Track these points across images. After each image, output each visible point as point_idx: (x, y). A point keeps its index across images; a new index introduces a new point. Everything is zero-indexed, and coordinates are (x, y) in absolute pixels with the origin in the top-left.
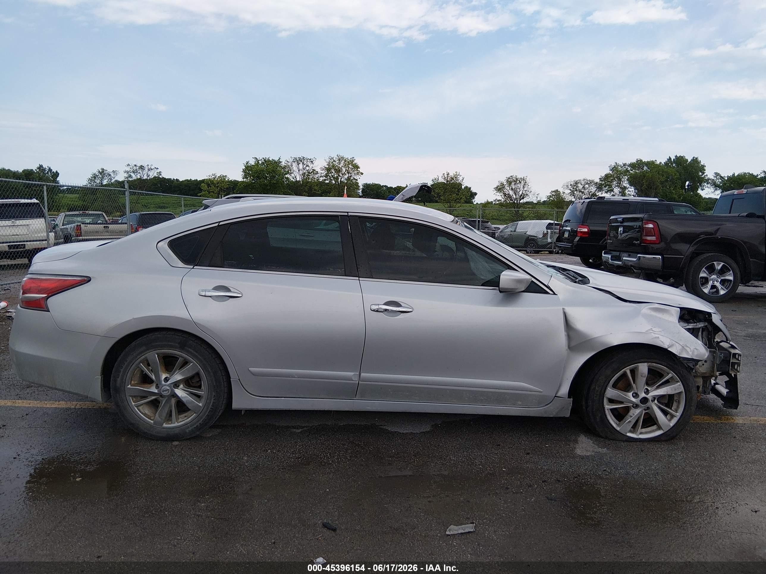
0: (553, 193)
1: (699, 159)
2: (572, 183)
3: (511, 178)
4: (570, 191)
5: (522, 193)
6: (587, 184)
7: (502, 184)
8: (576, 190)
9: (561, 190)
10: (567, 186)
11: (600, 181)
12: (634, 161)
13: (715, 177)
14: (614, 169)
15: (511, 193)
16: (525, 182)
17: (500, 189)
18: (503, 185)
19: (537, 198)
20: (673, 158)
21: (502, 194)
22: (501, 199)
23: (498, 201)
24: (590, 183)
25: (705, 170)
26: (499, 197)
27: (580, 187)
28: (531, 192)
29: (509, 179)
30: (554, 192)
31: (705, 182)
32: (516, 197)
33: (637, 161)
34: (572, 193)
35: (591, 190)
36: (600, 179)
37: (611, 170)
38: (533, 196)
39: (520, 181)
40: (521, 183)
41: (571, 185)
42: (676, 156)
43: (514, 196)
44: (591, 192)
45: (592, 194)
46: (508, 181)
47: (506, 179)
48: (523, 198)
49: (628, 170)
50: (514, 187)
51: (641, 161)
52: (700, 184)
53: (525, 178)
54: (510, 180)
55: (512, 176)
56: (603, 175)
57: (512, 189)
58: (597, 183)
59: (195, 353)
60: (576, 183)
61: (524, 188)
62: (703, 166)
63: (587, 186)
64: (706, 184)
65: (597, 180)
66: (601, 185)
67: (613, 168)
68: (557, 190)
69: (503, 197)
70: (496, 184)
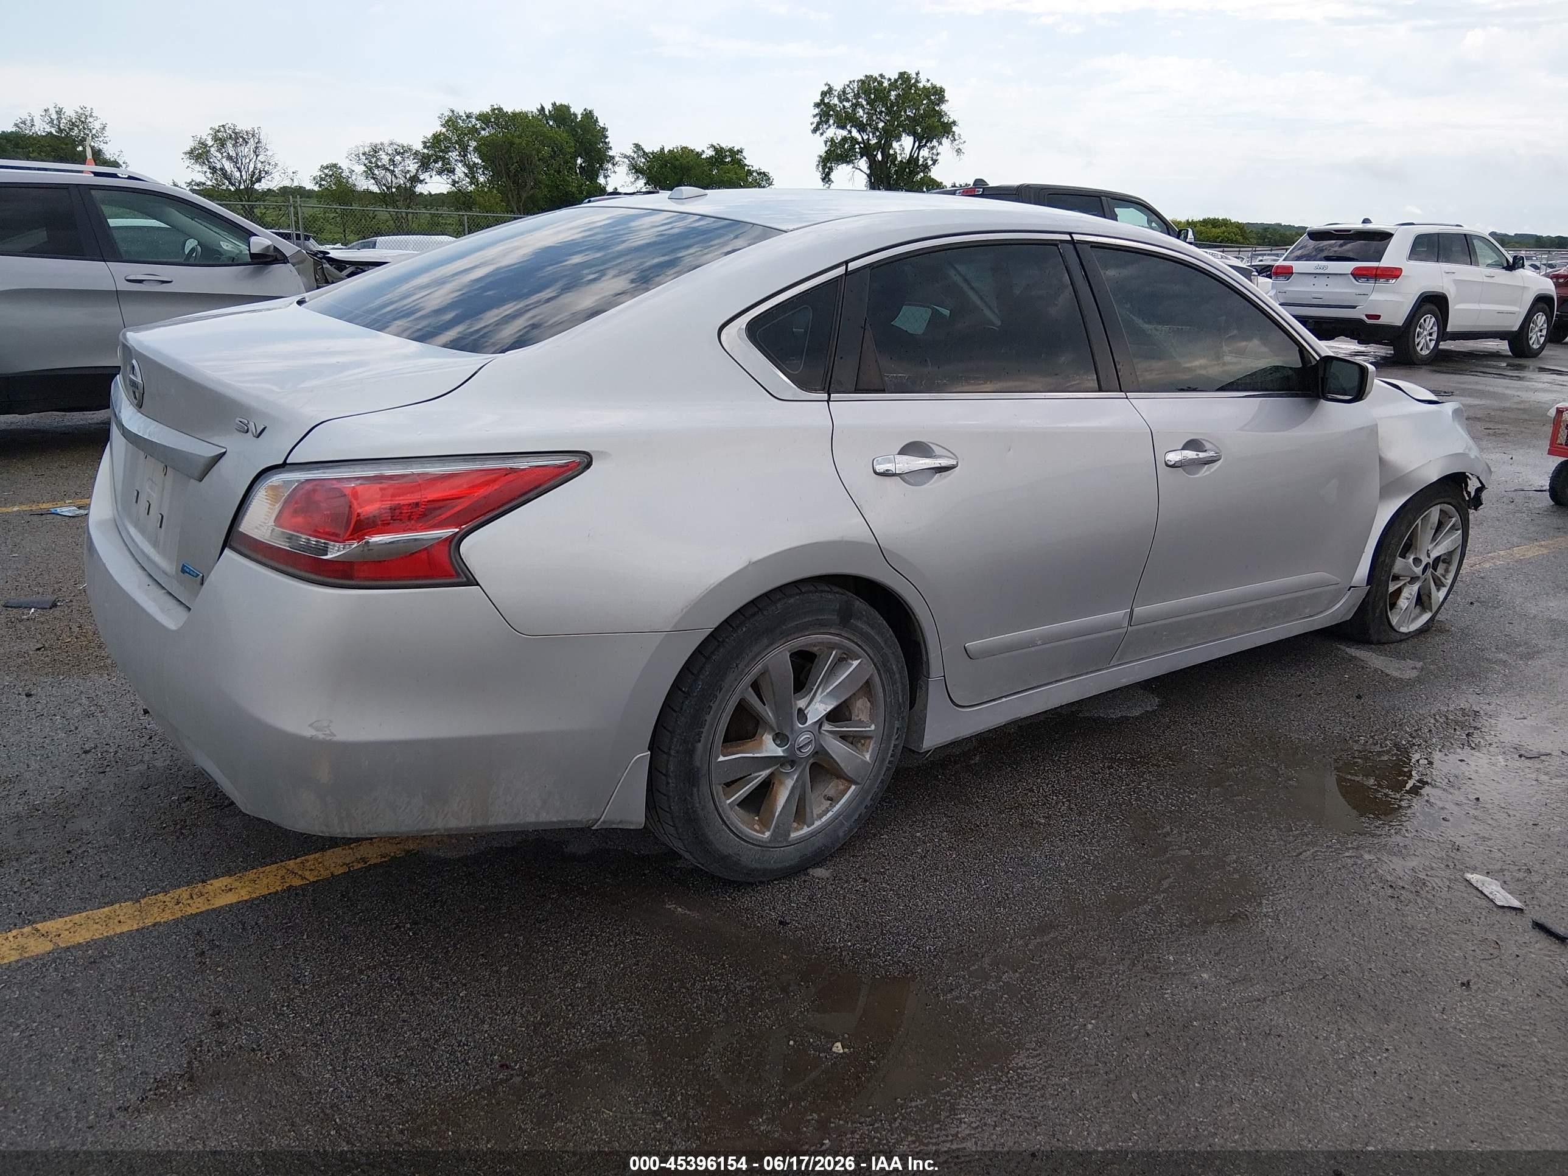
0: (326, 171)
1: (596, 114)
2: (367, 150)
3: (222, 129)
4: (363, 168)
5: (255, 168)
6: (398, 153)
7: (202, 144)
8: (378, 167)
9: (344, 164)
10: (357, 155)
11: (424, 147)
12: (487, 109)
13: (635, 152)
14: (451, 122)
15: (228, 166)
16: (258, 142)
17: (199, 154)
18: (206, 145)
19: (293, 180)
20: (548, 107)
21: (205, 168)
22: (203, 181)
23: (198, 185)
24: (403, 151)
25: (607, 137)
26: (200, 175)
27: (385, 159)
28: (276, 164)
29: (219, 131)
30: (327, 167)
31: (608, 162)
32: (241, 176)
33: (493, 110)
34: (369, 173)
35: (407, 168)
36: (424, 143)
37: (443, 126)
38: (283, 175)
39: (244, 139)
40: (247, 143)
41: (364, 154)
42: (554, 104)
43: (238, 174)
44: (408, 171)
45: (410, 177)
46: (216, 139)
47: (211, 132)
48: (259, 180)
49: (477, 129)
50: (232, 153)
51: (500, 109)
52: (601, 166)
53: (256, 131)
54: (220, 135)
55: (223, 126)
56: (429, 136)
57: (229, 158)
58: (416, 153)
59: (869, 630)
60: (375, 150)
61: (257, 156)
62: (604, 129)
63: (398, 158)
64: (610, 166)
65: (418, 146)
66: (429, 157)
67: (448, 121)
68: (335, 166)
69: (210, 176)
70: (189, 145)
